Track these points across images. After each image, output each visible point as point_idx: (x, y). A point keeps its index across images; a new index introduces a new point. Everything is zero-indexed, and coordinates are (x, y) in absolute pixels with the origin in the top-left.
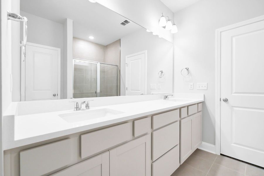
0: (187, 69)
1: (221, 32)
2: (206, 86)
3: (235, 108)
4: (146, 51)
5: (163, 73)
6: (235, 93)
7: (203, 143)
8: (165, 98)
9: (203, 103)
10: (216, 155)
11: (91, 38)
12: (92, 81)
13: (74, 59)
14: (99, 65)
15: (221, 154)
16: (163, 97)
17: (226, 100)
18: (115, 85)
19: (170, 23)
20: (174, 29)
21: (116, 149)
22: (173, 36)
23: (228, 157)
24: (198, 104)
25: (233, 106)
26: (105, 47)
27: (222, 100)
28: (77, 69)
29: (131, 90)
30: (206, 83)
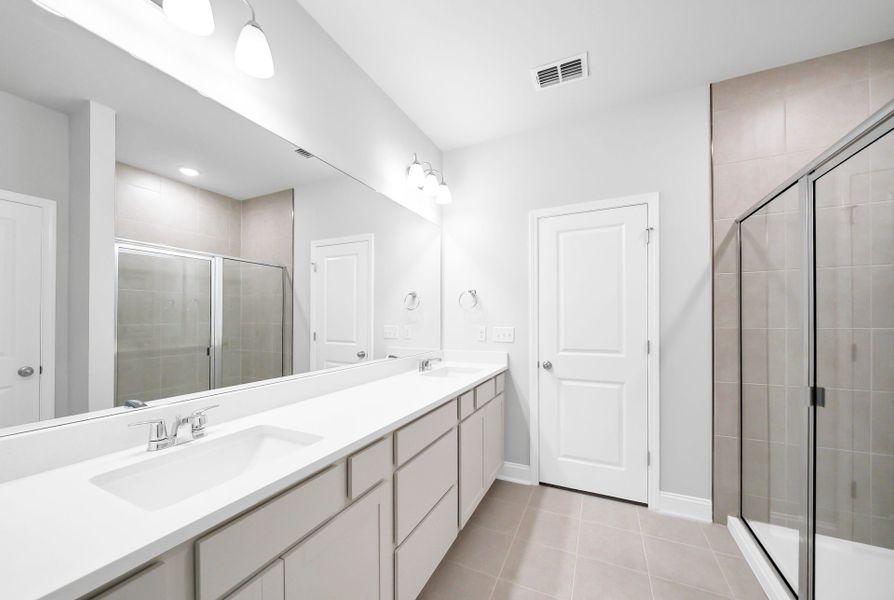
0: (474, 294)
1: (538, 218)
2: (512, 333)
3: (564, 383)
4: (373, 235)
5: (416, 299)
6: (565, 350)
7: (508, 464)
8: (423, 368)
9: (506, 373)
10: (530, 487)
11: (189, 173)
12: (188, 309)
13: (118, 241)
14: (218, 265)
15: (541, 483)
16: (418, 364)
17: (548, 366)
18: (275, 321)
19: (433, 179)
20: (444, 195)
21: (301, 548)
22: (442, 211)
23: (553, 486)
24: (495, 377)
25: (560, 379)
26: (239, 206)
27: (541, 365)
28: (131, 273)
29: (329, 341)
30: (512, 328)
